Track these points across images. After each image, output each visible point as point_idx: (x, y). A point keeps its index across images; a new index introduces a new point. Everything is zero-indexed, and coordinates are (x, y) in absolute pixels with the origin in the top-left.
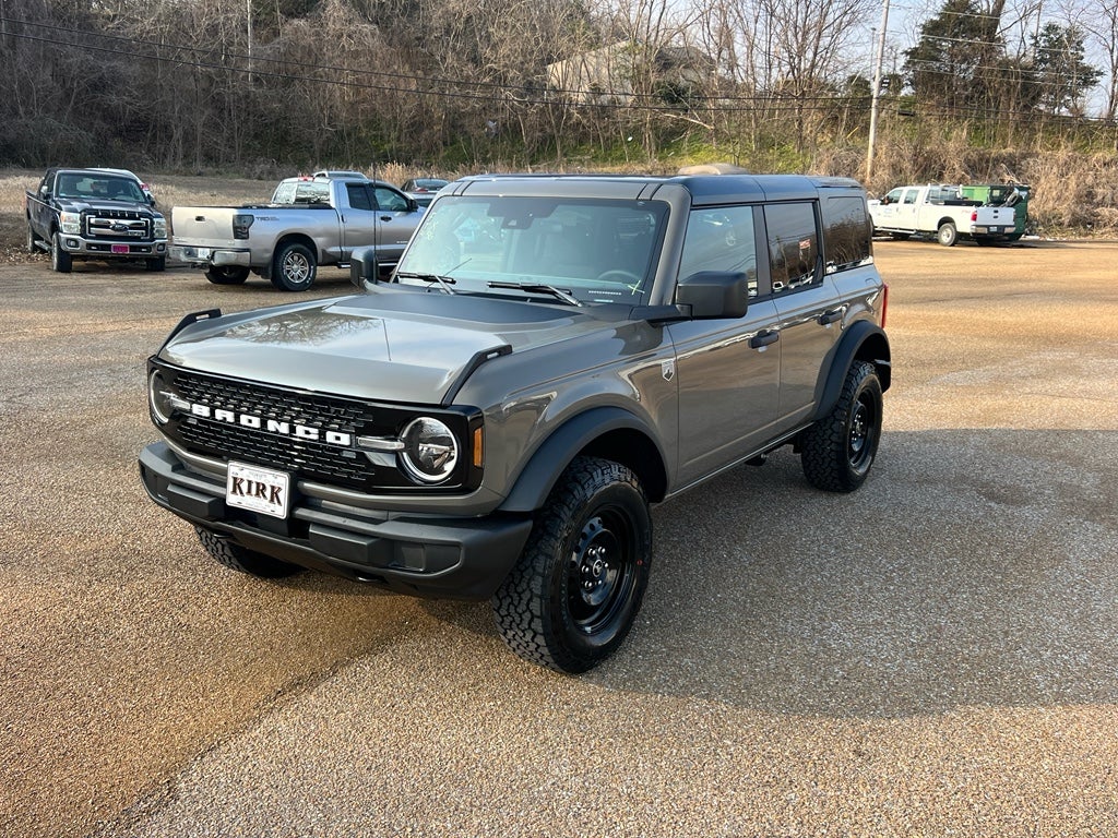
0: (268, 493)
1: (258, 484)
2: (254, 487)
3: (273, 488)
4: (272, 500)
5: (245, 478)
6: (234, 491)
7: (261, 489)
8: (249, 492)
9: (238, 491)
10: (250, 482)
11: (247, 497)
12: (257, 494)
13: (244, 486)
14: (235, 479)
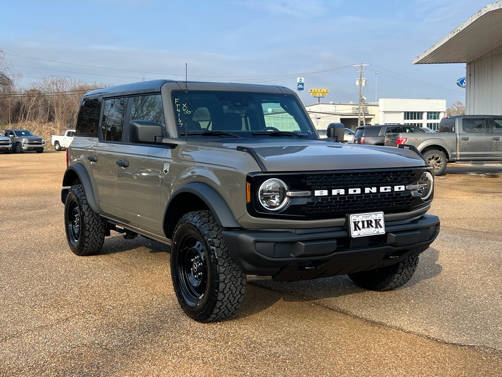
0: (374, 224)
1: (367, 221)
2: (366, 223)
3: (376, 220)
4: (376, 227)
5: (360, 220)
6: (355, 229)
7: (369, 224)
8: (363, 227)
9: (357, 229)
10: (363, 222)
11: (362, 230)
12: (368, 227)
13: (360, 225)
14: (355, 223)
